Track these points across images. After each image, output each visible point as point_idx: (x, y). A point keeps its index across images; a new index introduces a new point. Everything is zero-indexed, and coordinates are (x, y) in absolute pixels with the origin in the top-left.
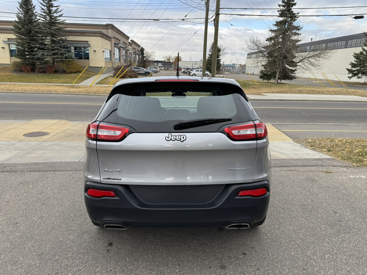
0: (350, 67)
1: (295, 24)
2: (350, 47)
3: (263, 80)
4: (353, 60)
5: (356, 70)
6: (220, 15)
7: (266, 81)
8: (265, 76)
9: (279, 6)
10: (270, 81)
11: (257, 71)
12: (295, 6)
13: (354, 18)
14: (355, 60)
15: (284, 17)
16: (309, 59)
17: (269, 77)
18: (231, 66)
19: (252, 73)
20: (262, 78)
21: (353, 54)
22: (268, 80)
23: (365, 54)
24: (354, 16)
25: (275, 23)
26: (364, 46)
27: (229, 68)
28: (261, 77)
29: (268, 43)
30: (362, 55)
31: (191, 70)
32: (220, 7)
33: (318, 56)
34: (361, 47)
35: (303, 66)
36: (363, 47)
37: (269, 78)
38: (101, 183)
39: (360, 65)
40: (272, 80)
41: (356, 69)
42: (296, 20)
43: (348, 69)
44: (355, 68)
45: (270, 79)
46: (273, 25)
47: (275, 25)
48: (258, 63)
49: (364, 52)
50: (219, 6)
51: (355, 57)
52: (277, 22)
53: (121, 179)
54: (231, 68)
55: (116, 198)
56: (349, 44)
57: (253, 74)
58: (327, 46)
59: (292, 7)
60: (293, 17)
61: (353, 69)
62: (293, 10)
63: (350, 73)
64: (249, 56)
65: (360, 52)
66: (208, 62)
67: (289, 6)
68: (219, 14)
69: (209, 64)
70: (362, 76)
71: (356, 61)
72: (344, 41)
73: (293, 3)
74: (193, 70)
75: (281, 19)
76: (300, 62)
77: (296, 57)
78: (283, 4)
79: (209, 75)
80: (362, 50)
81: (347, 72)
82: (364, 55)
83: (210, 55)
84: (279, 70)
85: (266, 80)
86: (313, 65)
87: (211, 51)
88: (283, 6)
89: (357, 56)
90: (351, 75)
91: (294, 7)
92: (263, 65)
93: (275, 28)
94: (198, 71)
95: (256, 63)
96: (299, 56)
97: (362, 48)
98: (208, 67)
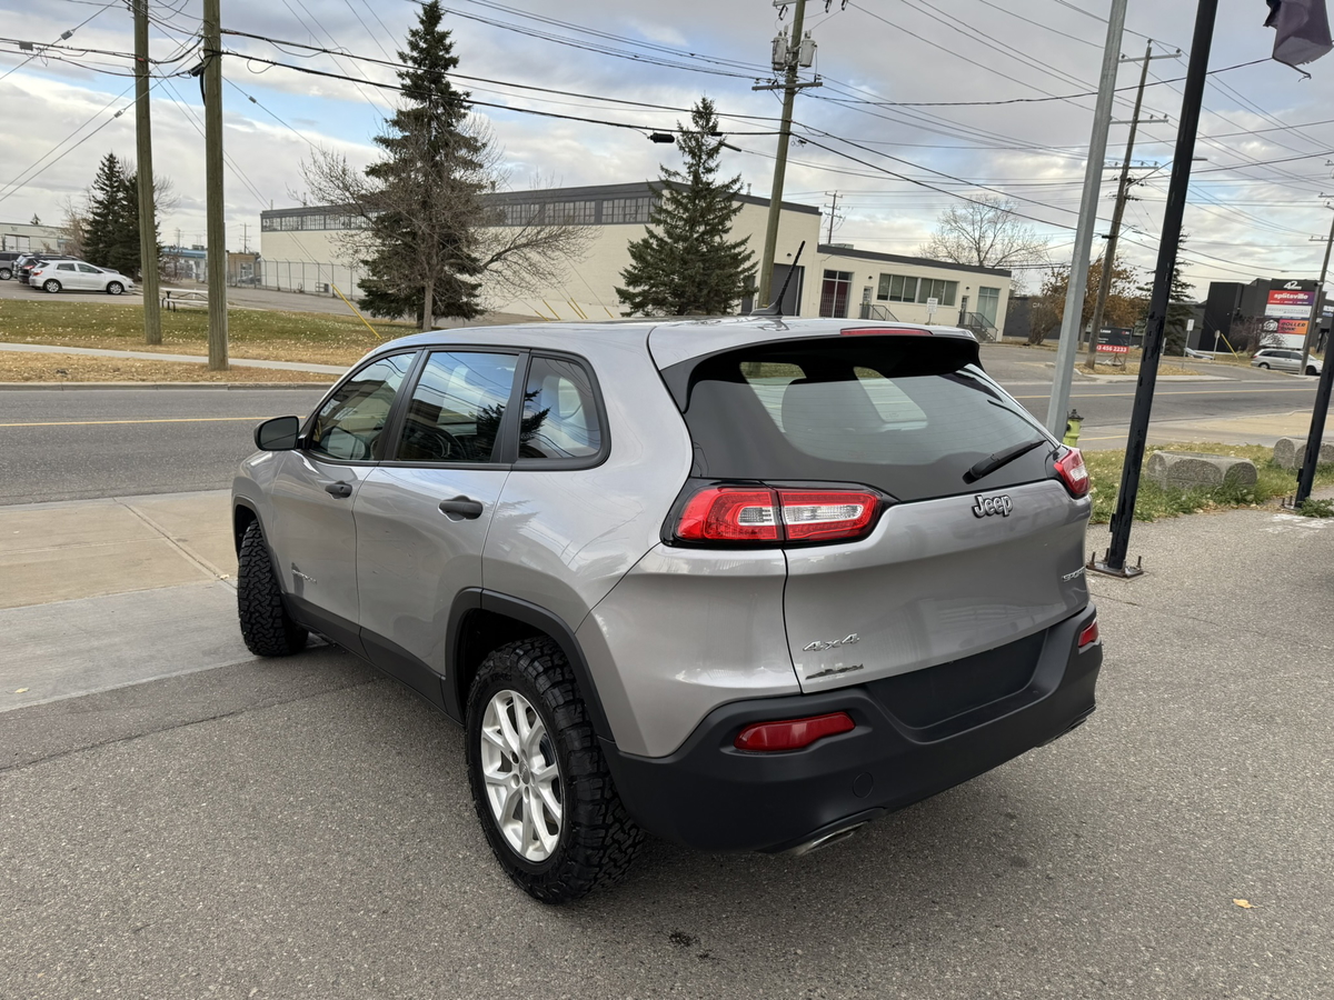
0: (622, 284)
1: (464, 127)
2: (610, 220)
3: (374, 316)
4: (629, 262)
5: (639, 294)
6: (224, 57)
7: (387, 319)
8: (377, 300)
9: (402, 56)
10: (398, 321)
11: (349, 284)
12: (455, 67)
13: (652, 138)
14: (634, 263)
15: (423, 99)
16: (526, 250)
17: (393, 305)
18: (191, 256)
19: (295, 287)
20: (367, 310)
21: (628, 245)
22: (393, 318)
23: (654, 246)
24: (650, 133)
25: (394, 116)
26: (652, 222)
27: (182, 261)
28: (364, 305)
29: (377, 184)
30: (647, 248)
31: (31, 262)
32: (222, 27)
33: (550, 242)
34: (642, 226)
35: (508, 273)
36: (648, 225)
37: (396, 308)
38: (802, 694)
39: (650, 278)
40: (406, 316)
41: (638, 289)
42: (464, 115)
43: (619, 292)
44: (634, 287)
45: (400, 313)
46: (387, 121)
47: (395, 123)
48: (356, 252)
49: (651, 241)
50: (218, 20)
51: (634, 256)
52: (400, 113)
53: (861, 667)
54: (192, 262)
55: (858, 731)
56: (604, 212)
57: (301, 292)
58: (542, 210)
59: (446, 68)
60: (454, 103)
61: (631, 289)
62: (449, 78)
63: (624, 302)
64: (267, 223)
65: (643, 240)
66: (96, 233)
67: (434, 65)
68: (221, 53)
69: (99, 240)
70: (654, 312)
71: (635, 268)
72: (591, 201)
73: (447, 56)
74: (45, 265)
75: (412, 104)
76: (497, 260)
77: (476, 242)
78: (415, 54)
79: (126, 289)
80: (646, 236)
81: (617, 298)
82: (653, 249)
83: (100, 203)
84: (431, 284)
85: (388, 313)
86: (535, 270)
87: (102, 189)
88: (414, 60)
89: (638, 252)
90: (627, 308)
91: (451, 70)
92: (366, 262)
93: (396, 134)
94: (71, 268)
95: (351, 251)
96: (487, 239)
97: (647, 228)
98: (97, 251)
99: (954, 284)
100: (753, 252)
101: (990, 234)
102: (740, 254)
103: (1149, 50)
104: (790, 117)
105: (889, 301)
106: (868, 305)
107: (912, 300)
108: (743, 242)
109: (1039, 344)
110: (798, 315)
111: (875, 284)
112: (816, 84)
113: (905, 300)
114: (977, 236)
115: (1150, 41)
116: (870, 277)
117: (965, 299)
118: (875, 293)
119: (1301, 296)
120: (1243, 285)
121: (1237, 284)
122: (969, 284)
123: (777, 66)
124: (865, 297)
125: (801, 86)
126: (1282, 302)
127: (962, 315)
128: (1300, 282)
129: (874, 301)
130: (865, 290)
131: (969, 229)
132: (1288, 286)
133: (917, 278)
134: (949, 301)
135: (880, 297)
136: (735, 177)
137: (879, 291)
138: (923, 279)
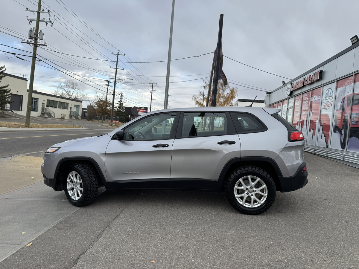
99: (68, 104)
100: (11, 90)
101: (72, 91)
102: (7, 90)
103: (118, 53)
104: (36, 52)
105: (50, 107)
106: (44, 108)
107: (57, 107)
108: (6, 86)
109: (91, 120)
110: (21, 110)
111: (46, 102)
112: (45, 45)
113: (55, 107)
114: (68, 91)
115: (118, 51)
116: (44, 100)
117: (71, 108)
118: (46, 105)
119: (145, 111)
120: (132, 108)
121: (131, 107)
122: (71, 104)
123: (31, 38)
124: (43, 106)
125: (40, 45)
126: (141, 112)
127: (71, 112)
128: (144, 108)
129: (46, 107)
130: (43, 104)
131: (66, 89)
132: (142, 108)
133: (57, 101)
134: (67, 108)
135: (47, 106)
136: (3, 66)
137: (47, 104)
138: (59, 102)
